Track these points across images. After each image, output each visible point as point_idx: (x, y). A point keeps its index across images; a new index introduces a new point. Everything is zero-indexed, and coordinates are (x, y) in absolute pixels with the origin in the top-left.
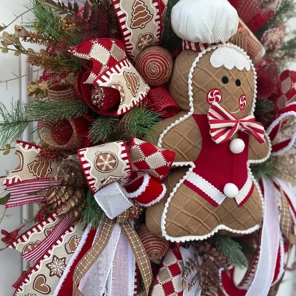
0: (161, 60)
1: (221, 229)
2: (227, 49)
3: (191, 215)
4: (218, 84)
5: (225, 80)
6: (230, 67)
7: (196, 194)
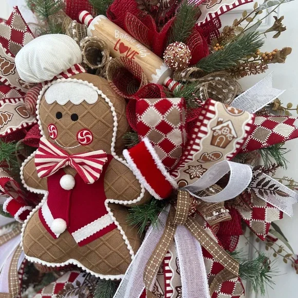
0: (31, 98)
1: (71, 263)
2: (62, 84)
3: (34, 239)
4: (53, 119)
5: (59, 115)
6: (62, 103)
7: (40, 221)
